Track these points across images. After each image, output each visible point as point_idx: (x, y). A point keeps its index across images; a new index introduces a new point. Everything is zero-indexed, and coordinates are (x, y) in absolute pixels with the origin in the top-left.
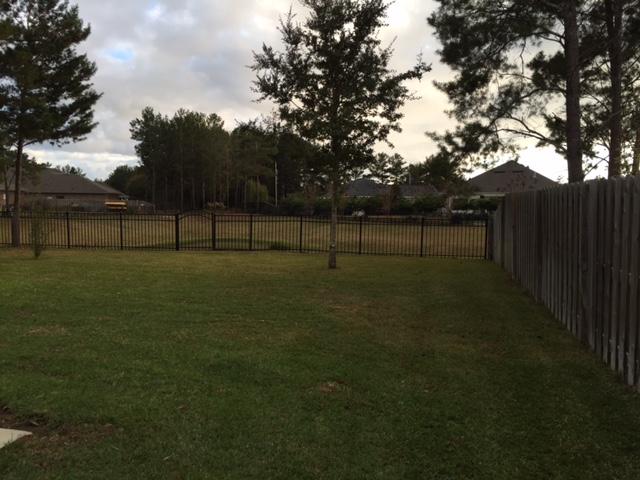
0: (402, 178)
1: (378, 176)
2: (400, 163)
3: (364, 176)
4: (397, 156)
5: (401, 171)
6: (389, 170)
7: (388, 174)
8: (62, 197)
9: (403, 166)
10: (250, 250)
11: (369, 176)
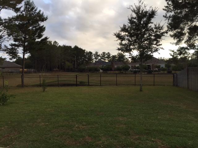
0: (110, 59)
1: (103, 59)
2: (110, 55)
3: (99, 59)
4: (108, 53)
5: (110, 57)
6: (106, 57)
7: (106, 58)
8: (4, 69)
9: (110, 56)
10: (101, 85)
11: (100, 59)
